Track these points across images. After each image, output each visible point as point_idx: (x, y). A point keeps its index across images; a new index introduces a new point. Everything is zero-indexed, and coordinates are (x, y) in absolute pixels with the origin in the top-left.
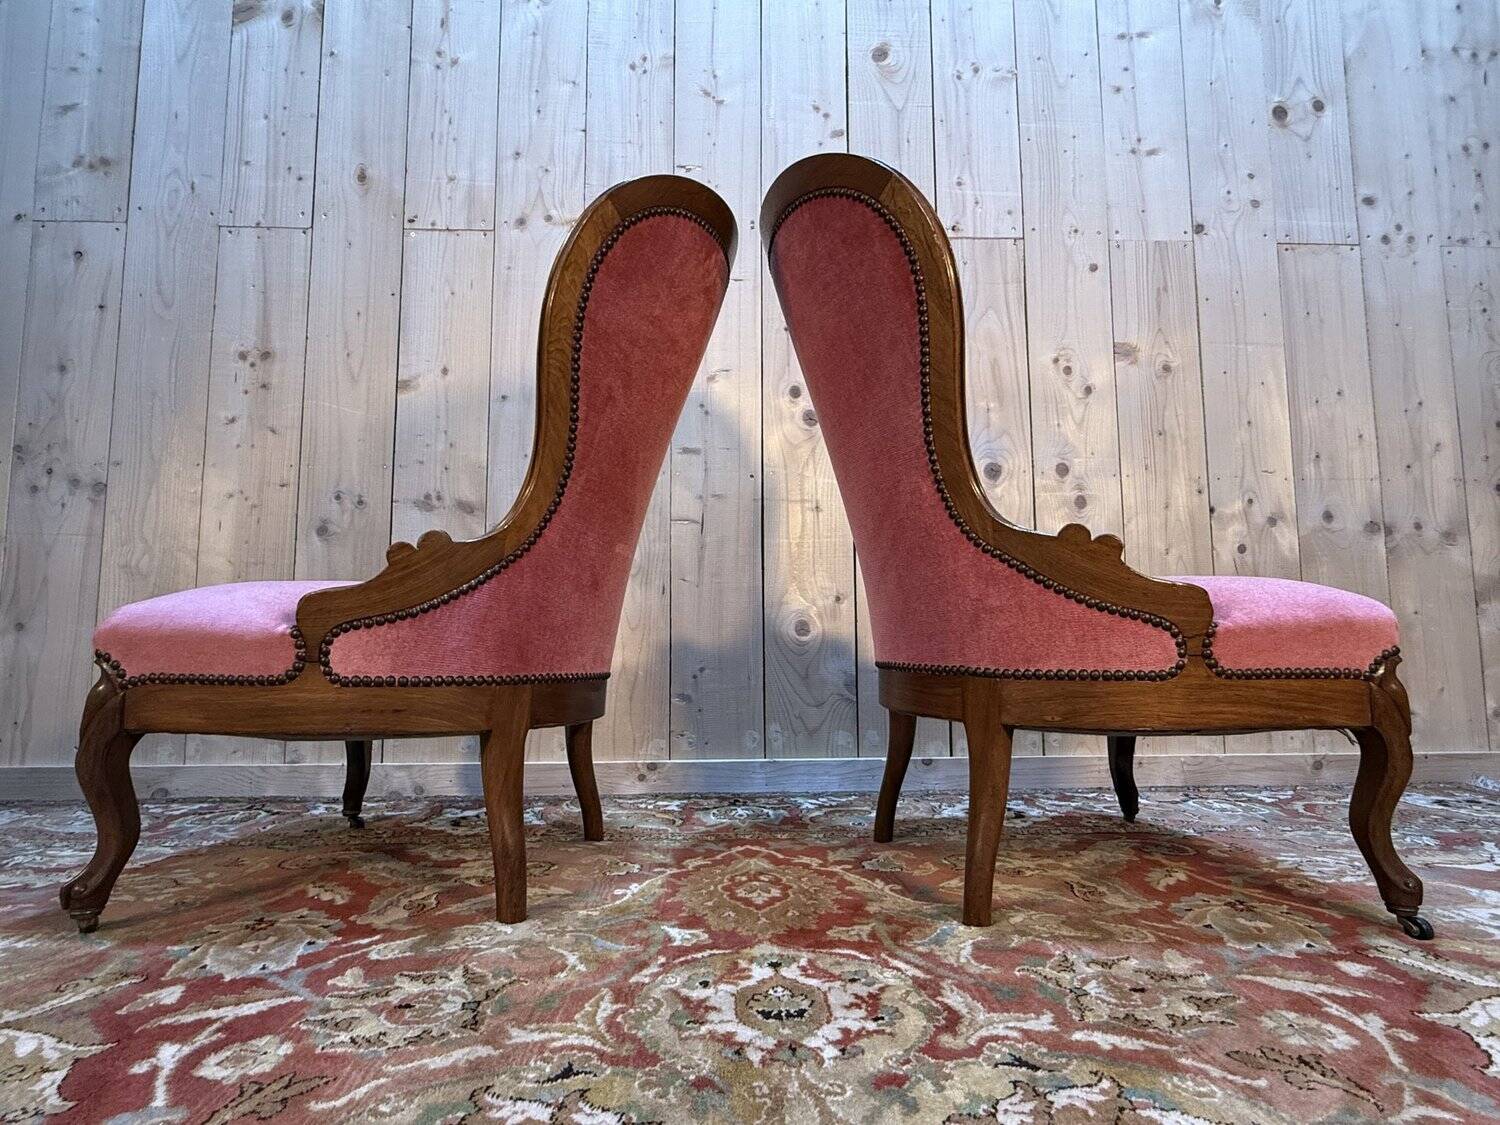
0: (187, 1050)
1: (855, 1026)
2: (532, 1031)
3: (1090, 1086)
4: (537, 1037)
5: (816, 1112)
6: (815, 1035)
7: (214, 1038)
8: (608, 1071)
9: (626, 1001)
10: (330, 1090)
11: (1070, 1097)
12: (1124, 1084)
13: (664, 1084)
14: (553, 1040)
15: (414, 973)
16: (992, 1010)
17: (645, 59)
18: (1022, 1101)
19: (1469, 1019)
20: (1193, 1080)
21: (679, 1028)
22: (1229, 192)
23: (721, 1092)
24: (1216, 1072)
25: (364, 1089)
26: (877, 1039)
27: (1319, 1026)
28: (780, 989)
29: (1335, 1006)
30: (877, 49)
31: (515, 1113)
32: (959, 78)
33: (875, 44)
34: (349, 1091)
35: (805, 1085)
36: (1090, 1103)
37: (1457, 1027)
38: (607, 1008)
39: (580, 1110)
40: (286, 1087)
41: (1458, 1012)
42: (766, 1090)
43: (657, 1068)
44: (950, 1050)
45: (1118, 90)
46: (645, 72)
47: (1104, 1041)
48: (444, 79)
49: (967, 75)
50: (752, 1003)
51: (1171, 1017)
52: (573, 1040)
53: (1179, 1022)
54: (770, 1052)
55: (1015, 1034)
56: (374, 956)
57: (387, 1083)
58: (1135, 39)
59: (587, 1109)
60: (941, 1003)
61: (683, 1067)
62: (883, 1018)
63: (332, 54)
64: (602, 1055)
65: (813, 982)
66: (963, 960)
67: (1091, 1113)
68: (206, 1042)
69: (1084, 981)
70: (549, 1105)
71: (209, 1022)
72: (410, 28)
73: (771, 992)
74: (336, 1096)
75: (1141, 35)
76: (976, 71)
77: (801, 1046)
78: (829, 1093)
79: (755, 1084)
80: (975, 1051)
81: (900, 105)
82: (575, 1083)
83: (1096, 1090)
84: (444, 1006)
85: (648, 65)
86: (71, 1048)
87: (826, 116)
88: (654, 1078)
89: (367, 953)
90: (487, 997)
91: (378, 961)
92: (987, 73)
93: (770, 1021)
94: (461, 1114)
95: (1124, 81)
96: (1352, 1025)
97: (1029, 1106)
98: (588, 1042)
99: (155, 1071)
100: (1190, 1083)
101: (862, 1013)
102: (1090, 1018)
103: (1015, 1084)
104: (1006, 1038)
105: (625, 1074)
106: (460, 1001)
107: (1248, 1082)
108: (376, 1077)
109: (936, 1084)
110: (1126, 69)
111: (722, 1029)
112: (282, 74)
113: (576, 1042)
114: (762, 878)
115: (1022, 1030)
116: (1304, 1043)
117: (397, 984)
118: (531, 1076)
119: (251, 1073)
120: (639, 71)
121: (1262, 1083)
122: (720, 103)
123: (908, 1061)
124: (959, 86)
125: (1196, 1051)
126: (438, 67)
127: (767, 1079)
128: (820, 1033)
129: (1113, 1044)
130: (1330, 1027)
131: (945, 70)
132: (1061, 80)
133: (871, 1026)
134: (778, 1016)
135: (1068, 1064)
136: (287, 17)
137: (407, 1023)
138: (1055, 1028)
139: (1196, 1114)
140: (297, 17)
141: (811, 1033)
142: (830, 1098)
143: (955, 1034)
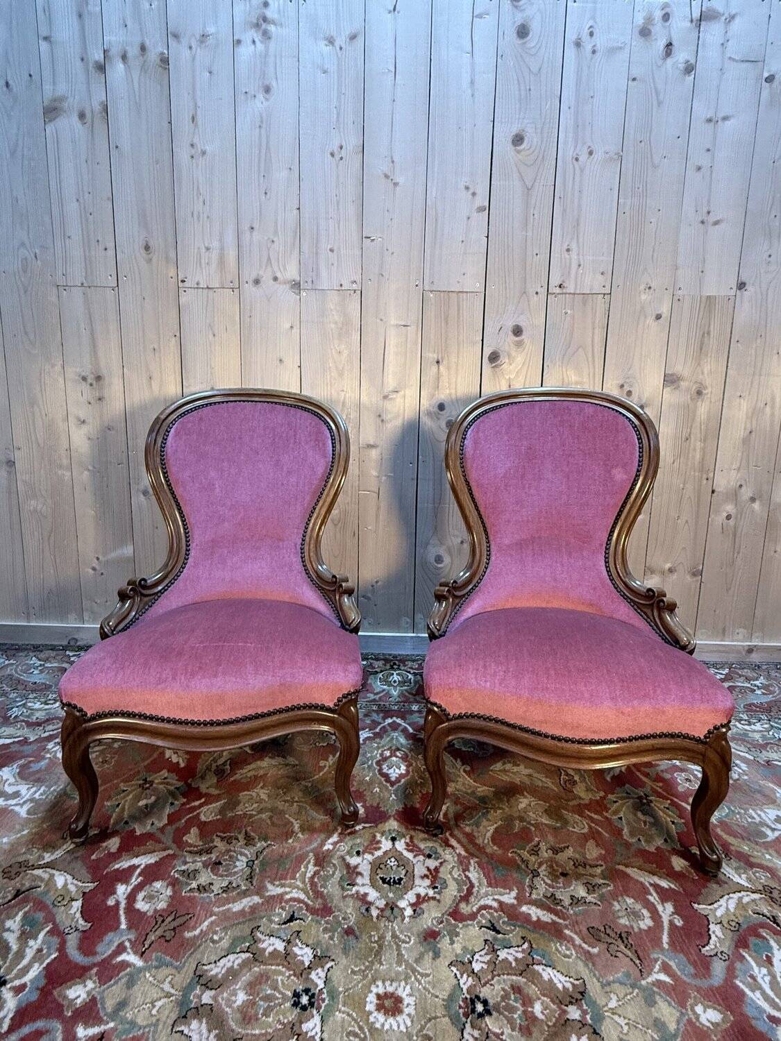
0: (130, 888)
1: (422, 892)
2: (277, 886)
3: (518, 946)
4: (279, 890)
5: (396, 953)
6: (404, 899)
7: (139, 880)
8: (310, 919)
9: (320, 865)
10: (192, 923)
11: (508, 953)
12: (534, 946)
13: (333, 930)
14: (287, 893)
15: (222, 834)
16: (490, 885)
17: (341, 148)
18: (486, 954)
19: (716, 909)
20: (566, 946)
21: (343, 888)
22: (770, 256)
23: (357, 938)
24: (578, 941)
25: (206, 923)
26: (432, 903)
27: (640, 910)
28: (393, 860)
29: (655, 894)
30: (517, 136)
31: (270, 945)
32: (577, 159)
33: (515, 131)
34: (200, 925)
35: (394, 936)
36: (516, 959)
37: (706, 916)
38: (312, 868)
39: (297, 945)
40: (174, 920)
41: (713, 904)
42: (376, 939)
43: (331, 918)
44: (462, 914)
45: (699, 169)
46: (341, 158)
47: (535, 913)
48: (197, 166)
49: (583, 157)
50: (379, 871)
51: (572, 897)
52: (295, 894)
53: (575, 901)
54: (382, 910)
55: (495, 904)
56: (203, 818)
57: (215, 920)
58: (719, 122)
59: (299, 944)
60: (467, 877)
61: (343, 918)
62: (437, 887)
63: (117, 147)
64: (307, 905)
65: (409, 855)
66: (486, 841)
67: (514, 964)
68: (136, 883)
69: (540, 864)
70: (284, 941)
71: (134, 867)
72: (170, 123)
73: (388, 862)
74: (194, 928)
75: (725, 119)
76: (591, 153)
77: (397, 906)
78: (404, 942)
79: (372, 933)
80: (473, 916)
81: (529, 185)
82: (295, 925)
83: (520, 949)
84: (238, 863)
85: (343, 153)
86: (80, 884)
87: (474, 194)
88: (329, 926)
89: (199, 814)
90: (257, 856)
91: (205, 822)
92: (598, 155)
93: (385, 885)
94: (247, 944)
95: (704, 161)
96: (656, 910)
97: (488, 958)
98: (302, 896)
99: (118, 903)
100: (564, 947)
101: (427, 882)
102: (534, 896)
103: (486, 941)
104: (490, 907)
105: (317, 921)
106: (245, 860)
107: (590, 949)
108: (211, 916)
109: (451, 939)
110: (708, 150)
111: (362, 890)
112: (84, 165)
113: (296, 896)
114: (398, 754)
115: (501, 903)
116: (627, 923)
117: (215, 843)
118: (277, 920)
119: (158, 908)
120: (337, 157)
121: (595, 950)
122: (396, 184)
123: (442, 922)
124: (576, 166)
125: (574, 925)
126: (192, 157)
127: (377, 929)
128: (406, 896)
129: (538, 917)
130: (645, 912)
131: (567, 151)
132: (656, 162)
133: (431, 893)
134: (389, 883)
135: (513, 930)
136: (82, 116)
137: (222, 876)
138: (515, 902)
139: (559, 969)
140: (88, 115)
141: (402, 898)
142: (403, 945)
143: (467, 902)
